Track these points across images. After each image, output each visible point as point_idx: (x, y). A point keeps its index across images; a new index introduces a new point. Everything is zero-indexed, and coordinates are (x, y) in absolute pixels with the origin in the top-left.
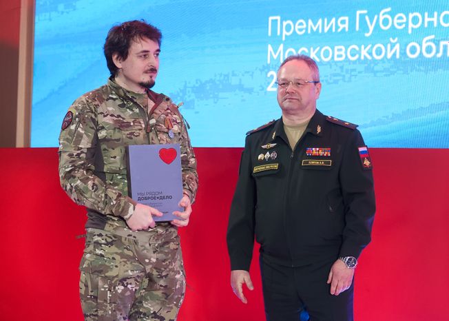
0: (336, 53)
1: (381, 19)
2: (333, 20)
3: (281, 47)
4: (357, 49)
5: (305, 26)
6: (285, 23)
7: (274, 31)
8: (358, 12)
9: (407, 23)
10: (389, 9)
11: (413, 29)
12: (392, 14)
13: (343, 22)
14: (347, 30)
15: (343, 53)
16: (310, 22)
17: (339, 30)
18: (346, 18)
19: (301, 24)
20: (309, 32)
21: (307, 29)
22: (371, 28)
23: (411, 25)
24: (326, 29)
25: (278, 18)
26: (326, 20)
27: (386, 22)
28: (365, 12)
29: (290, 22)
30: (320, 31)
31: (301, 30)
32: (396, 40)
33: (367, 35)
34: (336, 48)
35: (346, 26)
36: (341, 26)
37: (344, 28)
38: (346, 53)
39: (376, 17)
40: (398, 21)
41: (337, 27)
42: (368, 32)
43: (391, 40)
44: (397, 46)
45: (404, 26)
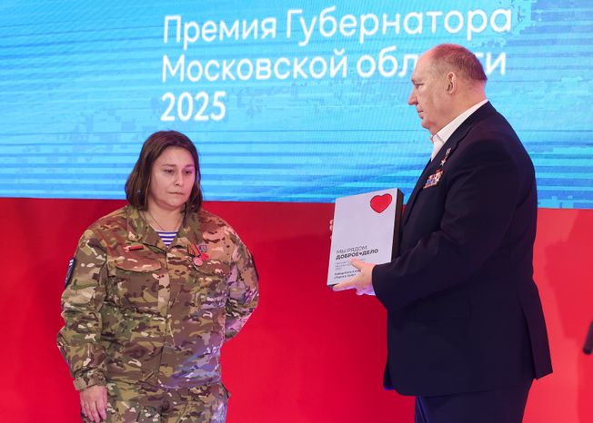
0: (259, 69)
1: (322, 20)
2: (255, 23)
3: (182, 60)
5: (215, 30)
6: (187, 26)
7: (172, 36)
8: (290, 12)
9: (358, 28)
10: (333, 9)
11: (365, 36)
12: (338, 16)
13: (269, 25)
14: (274, 36)
15: (268, 68)
16: (223, 24)
17: (264, 36)
18: (273, 20)
19: (210, 27)
20: (221, 38)
21: (218, 34)
22: (308, 34)
23: (363, 30)
24: (245, 35)
25: (178, 18)
26: (245, 22)
27: (328, 27)
28: (300, 11)
29: (194, 24)
30: (237, 37)
31: (209, 35)
32: (342, 51)
33: (302, 44)
34: (259, 61)
35: (273, 31)
36: (266, 32)
37: (270, 34)
38: (272, 68)
39: (314, 20)
40: (345, 26)
41: (260, 32)
42: (303, 40)
43: (336, 51)
44: (344, 61)
45: (353, 31)
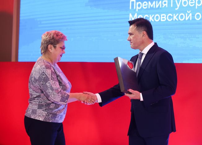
0: (162, 18)
1: (183, 1)
2: (160, 2)
3: (136, 15)
4: (172, 15)
5: (147, 5)
6: (138, 3)
7: (133, 6)
9: (195, 4)
11: (198, 6)
13: (165, 3)
14: (167, 6)
15: (165, 17)
16: (150, 3)
17: (163, 7)
18: (167, 1)
19: (145, 4)
20: (149, 7)
22: (178, 6)
23: (197, 4)
24: (157, 6)
26: (157, 2)
27: (185, 3)
29: (140, 3)
30: (154, 7)
31: (145, 6)
32: (190, 11)
33: (176, 9)
34: (162, 15)
35: (167, 5)
36: (164, 5)
37: (165, 6)
40: (191, 3)
41: (162, 5)
42: (177, 8)
43: (188, 11)
44: (191, 15)
45: (193, 5)
